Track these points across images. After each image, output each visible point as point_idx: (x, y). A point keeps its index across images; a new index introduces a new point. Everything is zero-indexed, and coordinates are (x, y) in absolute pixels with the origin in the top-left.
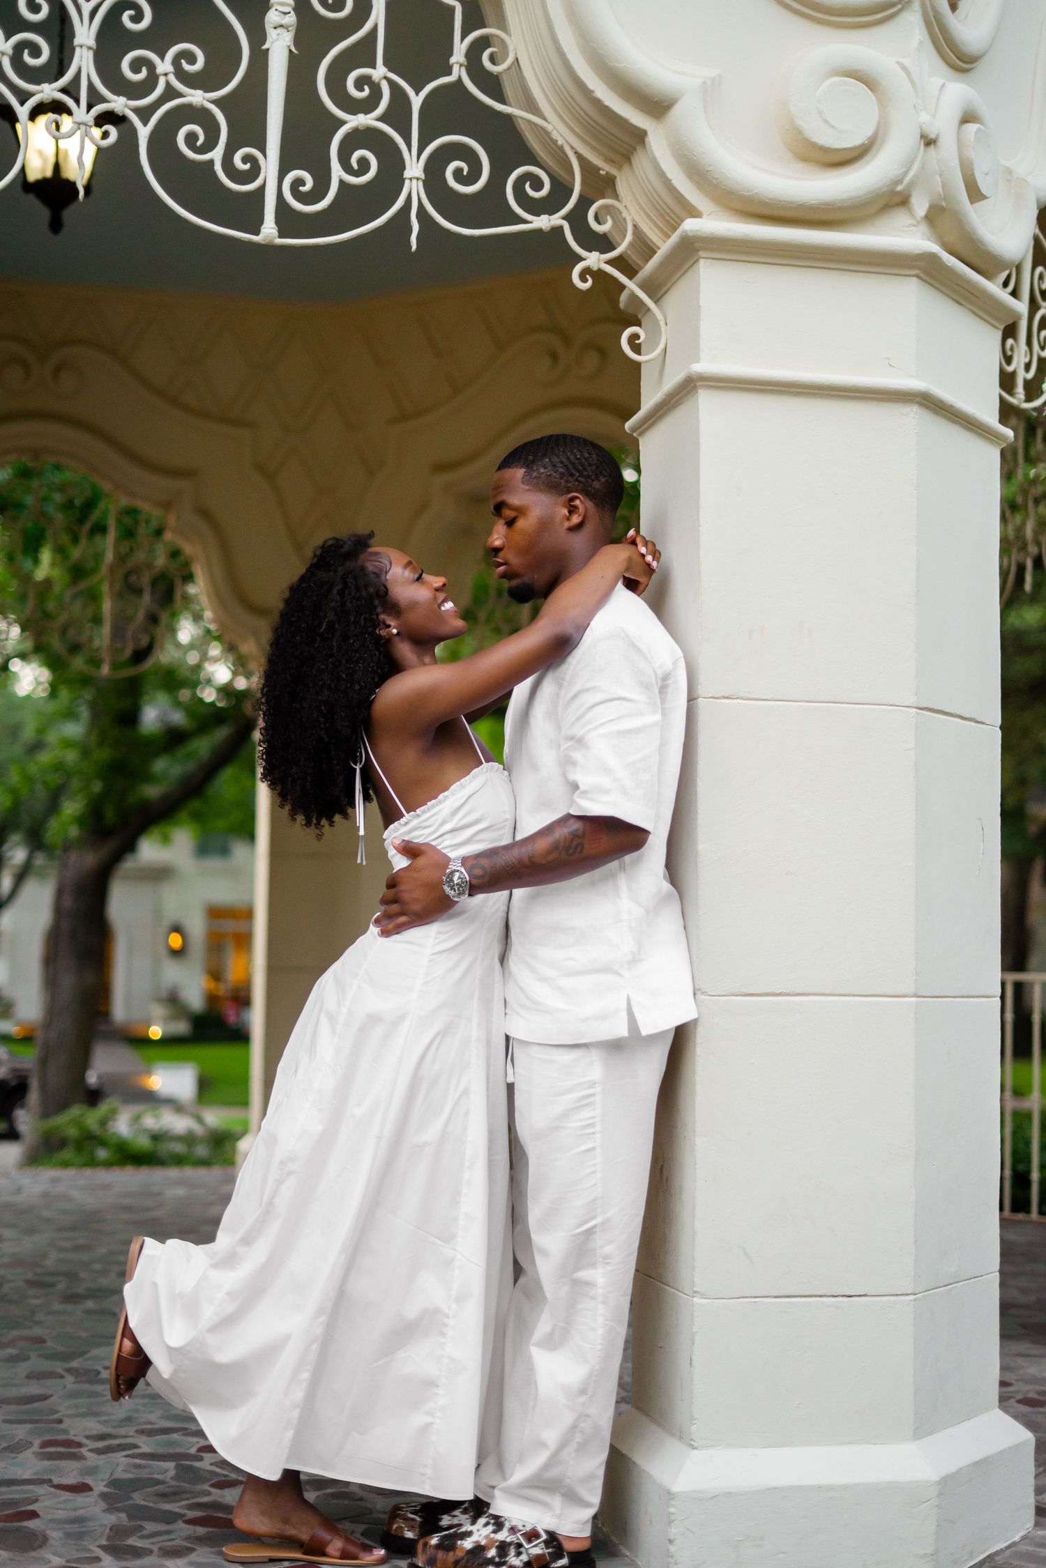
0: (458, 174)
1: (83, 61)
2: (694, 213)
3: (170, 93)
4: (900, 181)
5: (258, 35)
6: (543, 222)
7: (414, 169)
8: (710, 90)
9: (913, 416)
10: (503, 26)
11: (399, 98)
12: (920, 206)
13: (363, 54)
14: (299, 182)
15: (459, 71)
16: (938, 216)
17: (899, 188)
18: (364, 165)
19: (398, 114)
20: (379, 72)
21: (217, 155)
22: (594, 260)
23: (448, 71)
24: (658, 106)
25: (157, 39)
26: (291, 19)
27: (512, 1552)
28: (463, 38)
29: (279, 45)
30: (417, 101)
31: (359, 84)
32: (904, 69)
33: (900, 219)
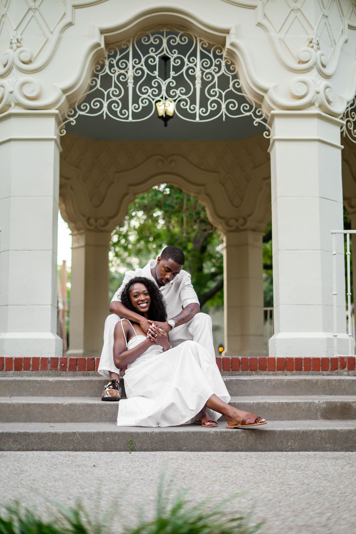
0: (232, 107)
1: (164, 93)
2: (273, 110)
3: (179, 97)
4: (312, 101)
5: (194, 85)
6: (248, 114)
7: (224, 106)
8: (275, 88)
9: (317, 144)
10: (240, 79)
11: (220, 94)
12: (317, 105)
13: (213, 86)
14: (203, 110)
15: (231, 88)
16: (321, 106)
17: (312, 102)
18: (214, 106)
19: (220, 97)
20: (217, 89)
21: (188, 107)
22: (258, 120)
23: (229, 88)
24: (266, 91)
25: (176, 87)
26: (200, 81)
28: (232, 82)
29: (198, 86)
30: (224, 94)
31: (213, 92)
32: (312, 80)
33: (313, 107)
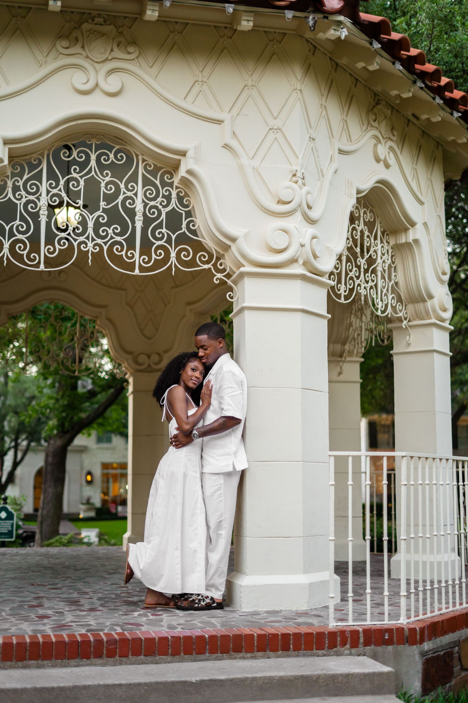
0: (184, 255)
1: (90, 231)
2: (244, 266)
3: (112, 238)
4: (295, 256)
5: (133, 222)
6: (206, 267)
7: (173, 254)
8: (246, 235)
9: (300, 314)
10: (196, 218)
11: (169, 237)
12: (301, 262)
13: (160, 226)
14: (144, 259)
15: (184, 229)
16: (305, 264)
17: (295, 258)
18: (160, 254)
19: (169, 241)
20: (164, 230)
21: (123, 253)
22: (219, 276)
23: (181, 229)
24: (234, 240)
25: (108, 225)
26: (142, 218)
27: (202, 601)
28: (185, 220)
29: (139, 225)
30: (174, 237)
31: (159, 233)
32: (296, 228)
33: (296, 265)
